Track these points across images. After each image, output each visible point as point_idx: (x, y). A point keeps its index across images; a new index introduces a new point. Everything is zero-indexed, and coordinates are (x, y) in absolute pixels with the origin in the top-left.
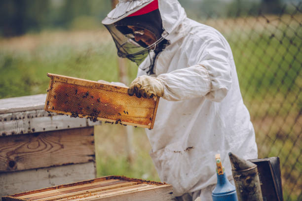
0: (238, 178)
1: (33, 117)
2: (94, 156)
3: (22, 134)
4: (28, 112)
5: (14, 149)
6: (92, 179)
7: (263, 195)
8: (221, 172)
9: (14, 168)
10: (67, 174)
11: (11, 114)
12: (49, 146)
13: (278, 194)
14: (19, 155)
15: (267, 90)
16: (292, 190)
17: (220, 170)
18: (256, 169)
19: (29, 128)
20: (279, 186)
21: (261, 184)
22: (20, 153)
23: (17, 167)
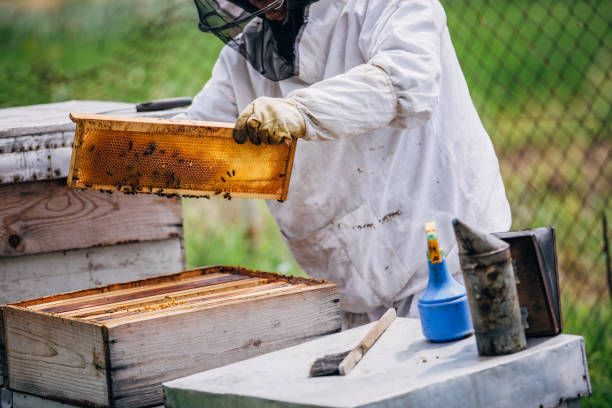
0: (470, 269)
1: (56, 147)
2: (180, 225)
3: (34, 181)
4: (46, 137)
5: (17, 210)
6: (177, 272)
7: (522, 305)
8: (436, 258)
9: (19, 248)
10: (127, 261)
11: (12, 140)
12: (90, 206)
13: (550, 303)
14: (29, 223)
15: (531, 95)
16: (578, 295)
17: (433, 255)
18: (508, 253)
19: (49, 169)
20: (552, 285)
21: (518, 282)
22: (30, 219)
23: (24, 247)
